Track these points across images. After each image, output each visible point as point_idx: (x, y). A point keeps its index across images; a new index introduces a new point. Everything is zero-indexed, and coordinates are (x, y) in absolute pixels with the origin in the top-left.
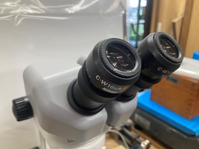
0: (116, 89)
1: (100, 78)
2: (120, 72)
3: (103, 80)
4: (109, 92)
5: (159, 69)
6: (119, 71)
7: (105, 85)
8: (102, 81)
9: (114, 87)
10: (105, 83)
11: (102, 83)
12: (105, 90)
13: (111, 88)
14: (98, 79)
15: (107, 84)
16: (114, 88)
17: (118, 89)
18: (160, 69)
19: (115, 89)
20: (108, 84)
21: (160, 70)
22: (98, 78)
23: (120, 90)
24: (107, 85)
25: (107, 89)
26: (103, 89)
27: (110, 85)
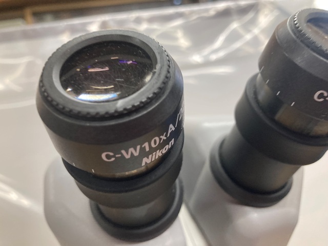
0: (166, 136)
1: (111, 154)
2: (134, 99)
3: (123, 152)
4: (160, 155)
5: (319, 97)
6: (131, 100)
7: (136, 154)
8: (122, 154)
9: (157, 139)
10: (134, 152)
11: (128, 157)
12: (149, 161)
13: (153, 145)
14: (113, 159)
15: (138, 147)
16: (160, 139)
17: (170, 131)
18: (321, 96)
19: (163, 138)
20: (141, 147)
21: (322, 100)
22: (108, 157)
23: (173, 129)
24: (143, 149)
25: (150, 156)
26: (143, 164)
27: (146, 145)
